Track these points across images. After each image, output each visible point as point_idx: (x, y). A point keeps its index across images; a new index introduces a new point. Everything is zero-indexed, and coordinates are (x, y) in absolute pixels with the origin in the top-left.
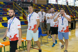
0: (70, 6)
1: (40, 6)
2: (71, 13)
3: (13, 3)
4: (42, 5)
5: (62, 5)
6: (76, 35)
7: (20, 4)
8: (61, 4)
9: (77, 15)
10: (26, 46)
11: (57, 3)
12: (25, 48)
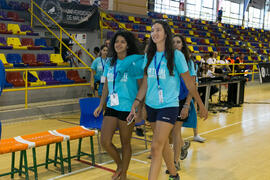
0: (227, 26)
1: (124, 19)
2: (231, 50)
3: (28, 6)
4: (131, 19)
5: (200, 21)
6: (244, 126)
7: (53, 10)
8: (197, 17)
9: (250, 58)
10: (69, 158)
11: (182, 14)
12: (66, 164)
